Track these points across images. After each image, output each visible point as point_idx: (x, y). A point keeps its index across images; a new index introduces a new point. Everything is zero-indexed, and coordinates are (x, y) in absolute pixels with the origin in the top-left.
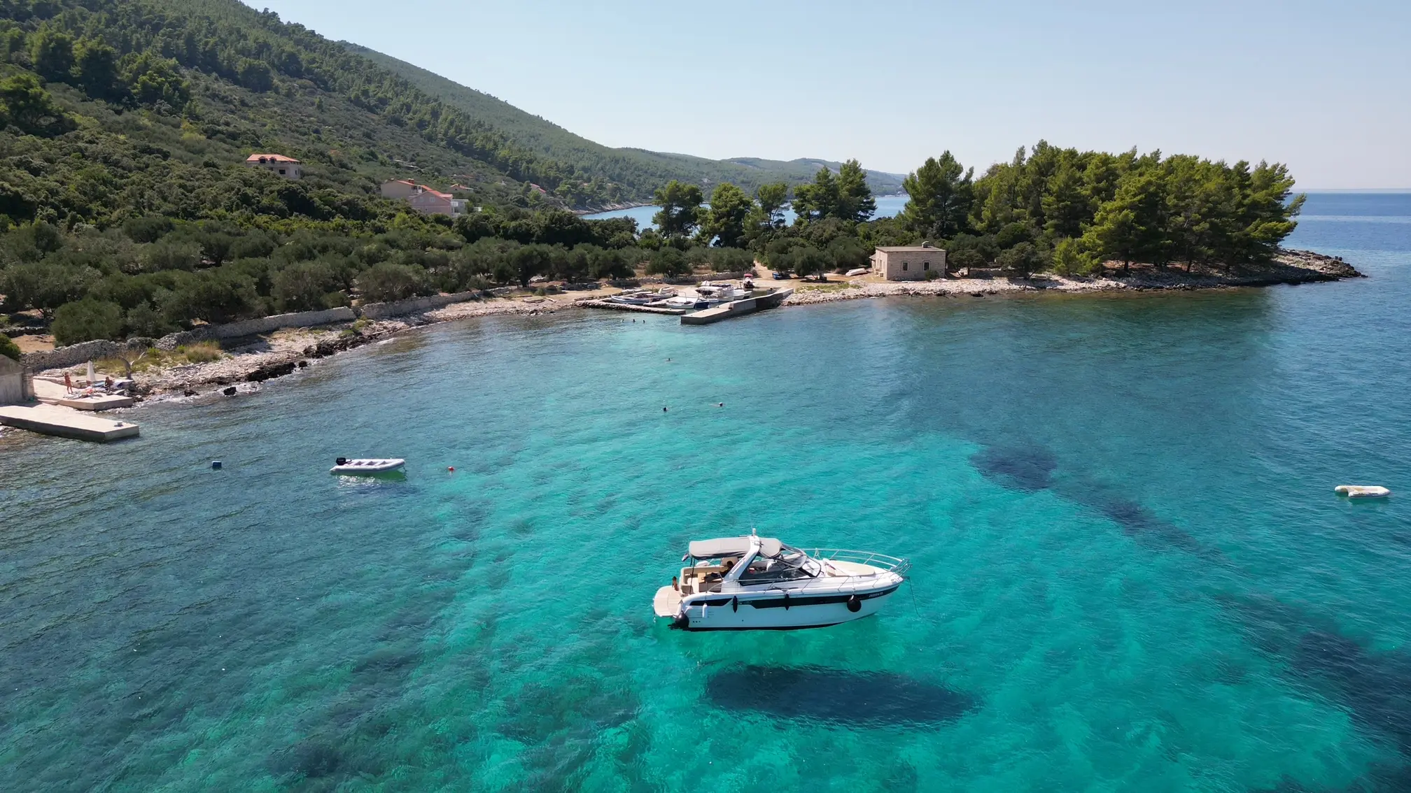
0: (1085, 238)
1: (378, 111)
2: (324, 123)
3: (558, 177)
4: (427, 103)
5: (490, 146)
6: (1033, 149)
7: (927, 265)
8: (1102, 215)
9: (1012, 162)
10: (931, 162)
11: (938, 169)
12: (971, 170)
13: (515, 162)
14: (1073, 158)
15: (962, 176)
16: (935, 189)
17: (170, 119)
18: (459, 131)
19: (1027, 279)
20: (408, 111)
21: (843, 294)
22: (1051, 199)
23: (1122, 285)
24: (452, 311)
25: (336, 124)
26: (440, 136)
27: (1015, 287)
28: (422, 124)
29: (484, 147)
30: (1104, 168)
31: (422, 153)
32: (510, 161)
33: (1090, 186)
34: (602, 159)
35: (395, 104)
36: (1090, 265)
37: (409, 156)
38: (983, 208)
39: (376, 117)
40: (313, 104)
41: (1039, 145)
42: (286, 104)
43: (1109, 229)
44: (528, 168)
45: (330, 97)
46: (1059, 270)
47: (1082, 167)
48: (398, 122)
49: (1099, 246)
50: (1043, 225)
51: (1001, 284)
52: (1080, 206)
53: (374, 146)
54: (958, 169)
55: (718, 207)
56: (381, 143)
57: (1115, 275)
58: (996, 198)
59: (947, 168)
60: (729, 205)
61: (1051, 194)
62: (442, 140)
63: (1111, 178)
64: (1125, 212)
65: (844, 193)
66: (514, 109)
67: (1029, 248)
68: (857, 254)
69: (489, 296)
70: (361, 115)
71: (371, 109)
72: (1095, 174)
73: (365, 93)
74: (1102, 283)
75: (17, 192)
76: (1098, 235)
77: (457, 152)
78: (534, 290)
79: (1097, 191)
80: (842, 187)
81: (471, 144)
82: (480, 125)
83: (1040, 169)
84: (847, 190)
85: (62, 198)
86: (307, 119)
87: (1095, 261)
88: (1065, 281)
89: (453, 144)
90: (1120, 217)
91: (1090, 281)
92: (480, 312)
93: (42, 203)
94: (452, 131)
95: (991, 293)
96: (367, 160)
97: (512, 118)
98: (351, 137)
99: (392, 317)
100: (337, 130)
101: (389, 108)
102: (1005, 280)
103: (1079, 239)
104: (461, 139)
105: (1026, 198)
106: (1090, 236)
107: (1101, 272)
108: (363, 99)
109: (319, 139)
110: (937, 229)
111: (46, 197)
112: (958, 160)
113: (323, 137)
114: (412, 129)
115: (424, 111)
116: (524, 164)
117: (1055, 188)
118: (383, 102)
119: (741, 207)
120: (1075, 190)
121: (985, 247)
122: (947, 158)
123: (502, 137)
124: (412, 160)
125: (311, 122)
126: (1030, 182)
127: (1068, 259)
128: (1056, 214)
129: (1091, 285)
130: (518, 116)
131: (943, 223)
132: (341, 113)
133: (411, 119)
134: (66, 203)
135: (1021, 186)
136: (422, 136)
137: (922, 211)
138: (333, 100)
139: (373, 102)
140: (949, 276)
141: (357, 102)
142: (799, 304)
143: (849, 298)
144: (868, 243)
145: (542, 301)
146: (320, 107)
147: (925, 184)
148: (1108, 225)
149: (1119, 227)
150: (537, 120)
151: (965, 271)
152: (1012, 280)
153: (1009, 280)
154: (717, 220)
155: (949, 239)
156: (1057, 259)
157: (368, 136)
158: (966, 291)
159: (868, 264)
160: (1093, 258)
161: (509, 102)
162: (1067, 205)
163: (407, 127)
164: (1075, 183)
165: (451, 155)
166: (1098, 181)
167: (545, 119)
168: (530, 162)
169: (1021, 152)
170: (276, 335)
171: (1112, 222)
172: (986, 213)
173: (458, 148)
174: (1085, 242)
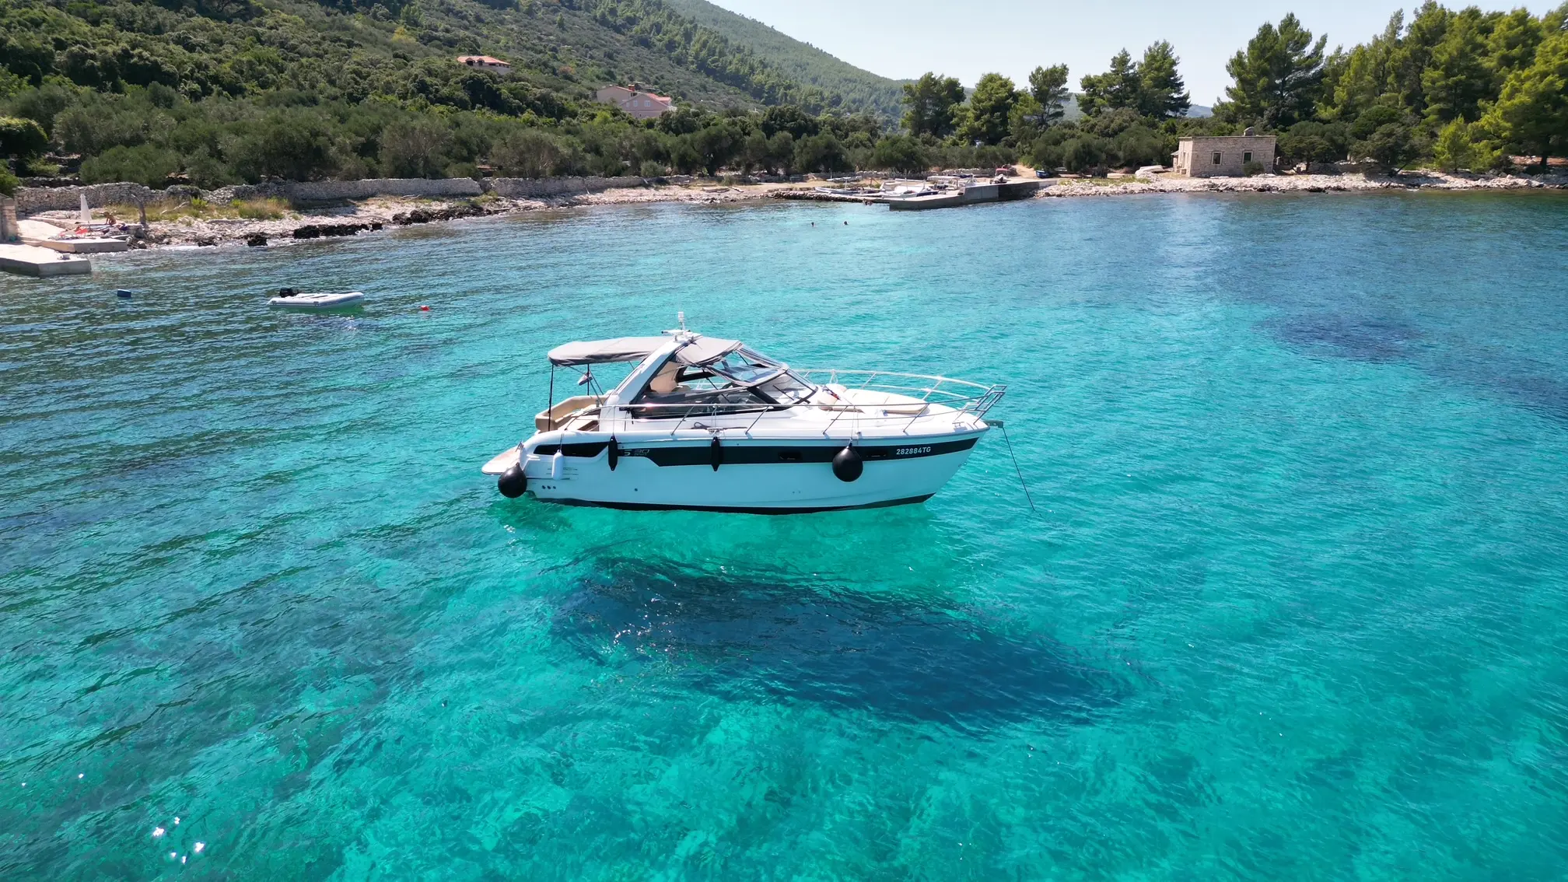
0: (1485, 121)
1: (625, 31)
2: (564, 42)
3: (818, 105)
4: (681, 25)
5: (745, 70)
6: (1416, 12)
7: (1248, 156)
8: (1512, 86)
9: (1383, 32)
10: (1266, 30)
11: (1276, 39)
12: (1324, 40)
13: (772, 87)
14: (1473, 19)
15: (1309, 49)
16: (1270, 64)
17: (385, 23)
18: (712, 52)
19: (1392, 175)
20: (658, 32)
21: (1125, 188)
22: (1436, 74)
23: (1535, 183)
24: (611, 195)
25: (577, 43)
26: (690, 59)
27: (1373, 184)
28: (671, 46)
29: (738, 70)
30: (1521, 28)
31: (667, 76)
32: (766, 87)
33: (1497, 55)
34: (876, 90)
35: (645, 24)
36: (1488, 157)
37: (653, 78)
38: (1336, 88)
39: (622, 38)
40: (554, 23)
41: (1425, 7)
42: (526, 21)
43: (1523, 103)
44: (786, 95)
45: (575, 15)
46: (1441, 164)
47: (1486, 30)
48: (645, 43)
49: (1505, 129)
50: (1424, 111)
51: (1354, 181)
52: (1479, 83)
53: (615, 67)
54: (1305, 38)
55: (980, 101)
56: (623, 64)
57: (1524, 172)
58: (1356, 73)
59: (1290, 36)
60: (993, 98)
61: (1436, 68)
62: (692, 63)
63: (1530, 42)
64: (1550, 78)
65: (1146, 83)
66: (783, 35)
67: (1400, 131)
68: (1154, 148)
69: (662, 182)
70: (606, 34)
71: (617, 29)
72: (1506, 38)
73: (613, 11)
74: (1507, 181)
75: (156, 62)
76: (1505, 113)
77: (708, 76)
78: (720, 180)
79: (1507, 62)
80: (1145, 76)
81: (724, 68)
82: (739, 50)
83: (1423, 35)
84: (1151, 79)
85: (211, 73)
86: (545, 38)
87: (1497, 153)
88: (1449, 178)
89: (702, 67)
90: (1541, 87)
91: (1488, 179)
92: (644, 198)
93: (186, 77)
94: (704, 53)
95: (1338, 189)
96: (605, 79)
97: (777, 45)
98: (592, 57)
99: (531, 196)
100: (577, 50)
101: (636, 28)
102: (1361, 176)
103: (1475, 123)
104: (713, 62)
105: (1400, 77)
106: (1491, 117)
107: (1504, 168)
108: (610, 18)
109: (555, 58)
110: (1269, 119)
111: (192, 71)
112: (1305, 26)
113: (560, 56)
114: (660, 51)
115: (675, 31)
116: (782, 90)
117: (1444, 58)
118: (632, 21)
119: (1010, 101)
120: (1474, 59)
121: (1335, 138)
122: (1290, 23)
123: (761, 62)
124: (656, 83)
125: (551, 41)
126: (1408, 53)
127: (1456, 147)
128: (1443, 94)
129: (1489, 184)
130: (785, 43)
131: (1278, 110)
132: (584, 33)
133: (660, 41)
134: (215, 79)
135: (1395, 61)
136: (670, 59)
137: (1250, 97)
138: (576, 19)
139: (619, 21)
140: (1278, 171)
141: (603, 21)
142: (1060, 196)
143: (1132, 192)
144: (1171, 137)
145: (727, 190)
146: (561, 25)
147: (1256, 60)
148: (1522, 98)
149: (1537, 101)
150: (807, 47)
151: (1303, 167)
152: (1371, 174)
153: (1366, 176)
154: (977, 118)
155: (1284, 130)
156: (1439, 149)
157: (610, 56)
158: (1300, 187)
159: (1167, 163)
160: (1495, 148)
161: (777, 29)
162: (1460, 80)
163: (655, 49)
164: (1473, 50)
165: (701, 79)
166: (1510, 46)
167: (815, 46)
168: (789, 87)
169: (1398, 17)
170: (370, 201)
171: (1527, 93)
172: (1340, 94)
173: (710, 72)
174: (1483, 127)
